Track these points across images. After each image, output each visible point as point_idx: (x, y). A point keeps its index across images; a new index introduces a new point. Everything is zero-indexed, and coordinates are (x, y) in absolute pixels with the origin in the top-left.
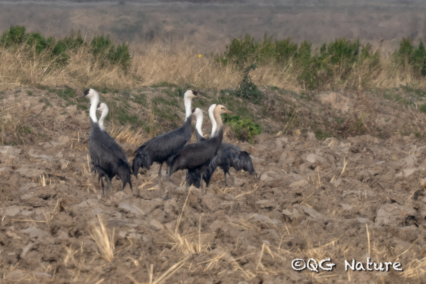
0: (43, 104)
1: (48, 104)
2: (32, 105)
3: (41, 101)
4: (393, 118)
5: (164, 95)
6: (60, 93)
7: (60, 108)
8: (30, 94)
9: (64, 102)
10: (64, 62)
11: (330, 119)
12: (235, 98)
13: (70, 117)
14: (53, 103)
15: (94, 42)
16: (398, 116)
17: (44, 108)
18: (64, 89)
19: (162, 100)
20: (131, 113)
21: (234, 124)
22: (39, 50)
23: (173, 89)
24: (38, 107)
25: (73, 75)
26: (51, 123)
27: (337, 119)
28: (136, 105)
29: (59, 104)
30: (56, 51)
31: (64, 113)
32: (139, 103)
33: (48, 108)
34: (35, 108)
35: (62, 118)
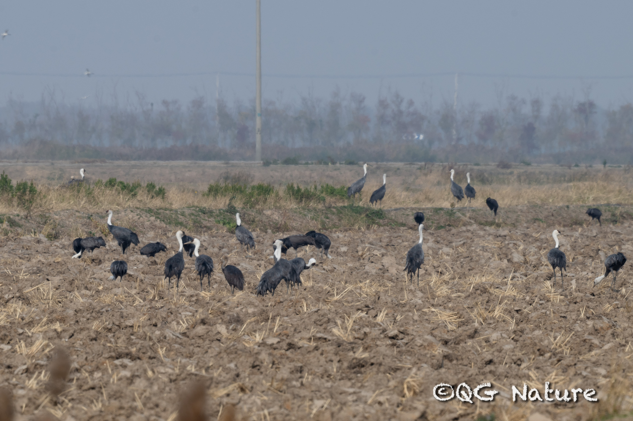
0: (139, 217)
1: (141, 216)
2: (133, 217)
3: (137, 215)
4: (300, 223)
5: (194, 212)
6: (146, 211)
7: (146, 218)
8: (132, 211)
9: (148, 215)
10: (135, 195)
11: (271, 223)
12: (226, 213)
13: (152, 223)
14: (143, 216)
15: (147, 186)
16: (302, 222)
17: (139, 218)
18: (148, 209)
19: (193, 214)
20: (180, 220)
21: (228, 226)
22: (123, 189)
23: (198, 209)
24: (136, 218)
25: (140, 201)
26: (143, 225)
27: (274, 223)
28: (181, 217)
29: (146, 216)
30: (131, 191)
31: (149, 221)
32: (183, 216)
33: (141, 218)
34: (134, 218)
35: (148, 223)
